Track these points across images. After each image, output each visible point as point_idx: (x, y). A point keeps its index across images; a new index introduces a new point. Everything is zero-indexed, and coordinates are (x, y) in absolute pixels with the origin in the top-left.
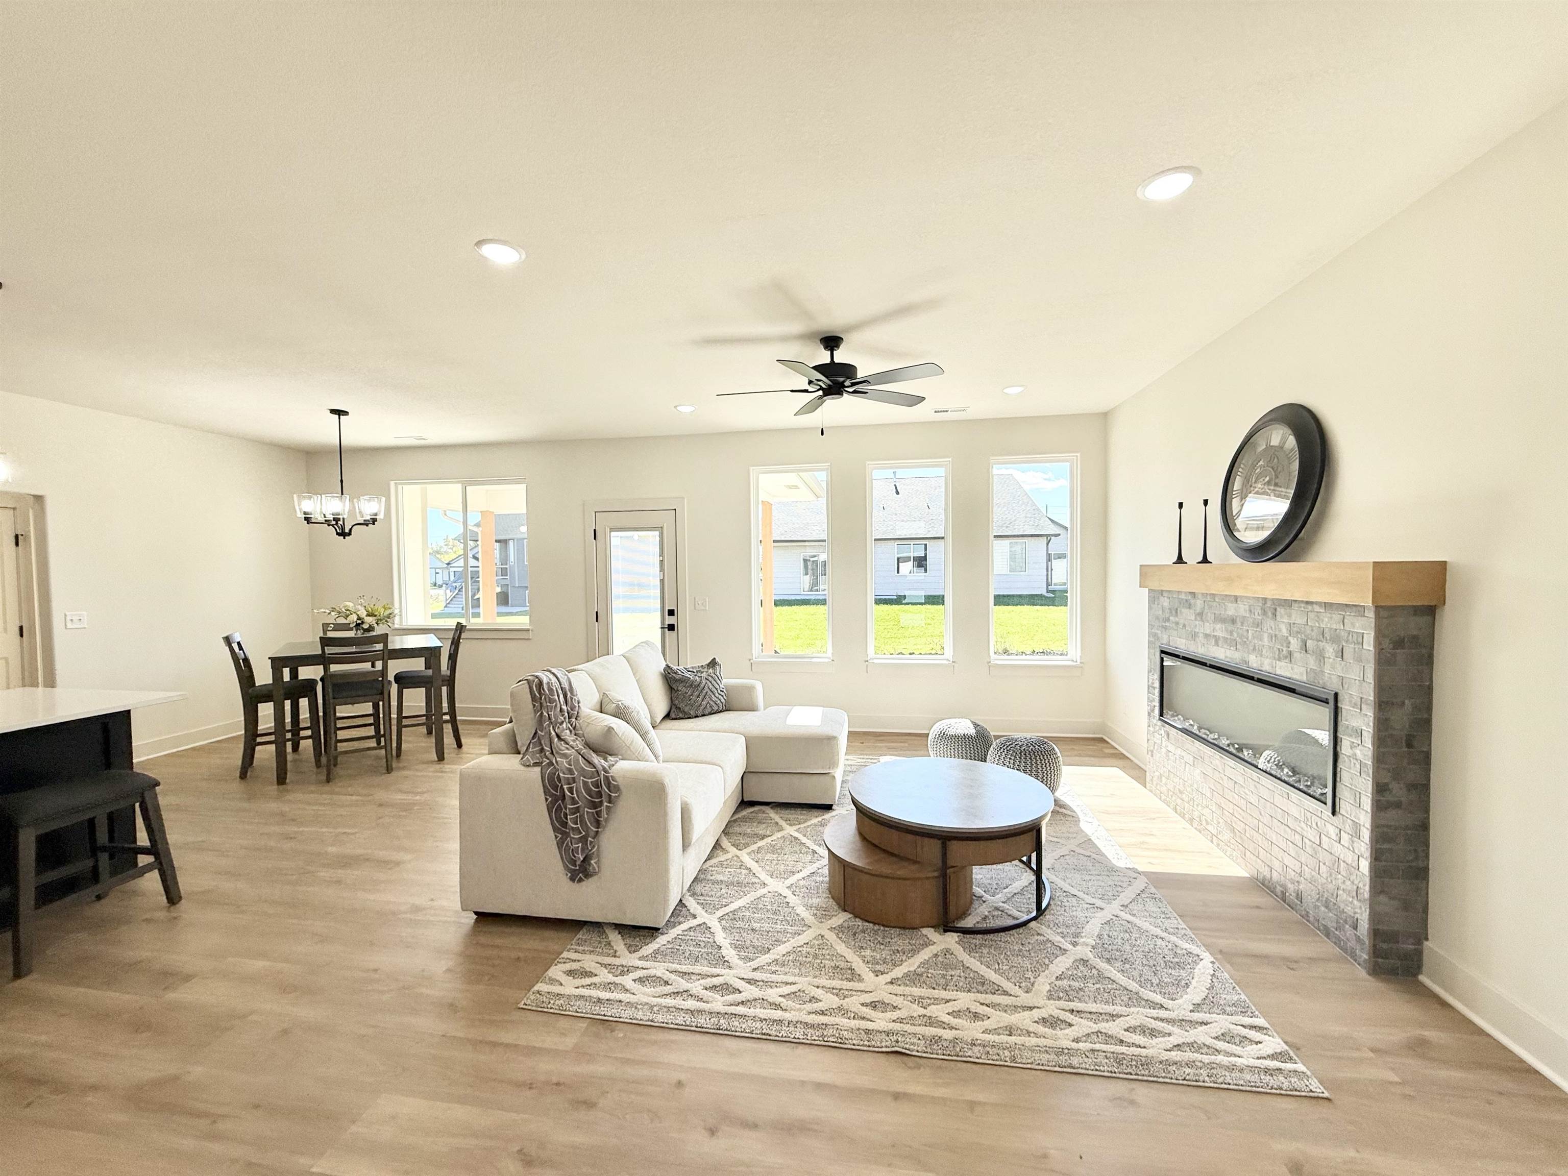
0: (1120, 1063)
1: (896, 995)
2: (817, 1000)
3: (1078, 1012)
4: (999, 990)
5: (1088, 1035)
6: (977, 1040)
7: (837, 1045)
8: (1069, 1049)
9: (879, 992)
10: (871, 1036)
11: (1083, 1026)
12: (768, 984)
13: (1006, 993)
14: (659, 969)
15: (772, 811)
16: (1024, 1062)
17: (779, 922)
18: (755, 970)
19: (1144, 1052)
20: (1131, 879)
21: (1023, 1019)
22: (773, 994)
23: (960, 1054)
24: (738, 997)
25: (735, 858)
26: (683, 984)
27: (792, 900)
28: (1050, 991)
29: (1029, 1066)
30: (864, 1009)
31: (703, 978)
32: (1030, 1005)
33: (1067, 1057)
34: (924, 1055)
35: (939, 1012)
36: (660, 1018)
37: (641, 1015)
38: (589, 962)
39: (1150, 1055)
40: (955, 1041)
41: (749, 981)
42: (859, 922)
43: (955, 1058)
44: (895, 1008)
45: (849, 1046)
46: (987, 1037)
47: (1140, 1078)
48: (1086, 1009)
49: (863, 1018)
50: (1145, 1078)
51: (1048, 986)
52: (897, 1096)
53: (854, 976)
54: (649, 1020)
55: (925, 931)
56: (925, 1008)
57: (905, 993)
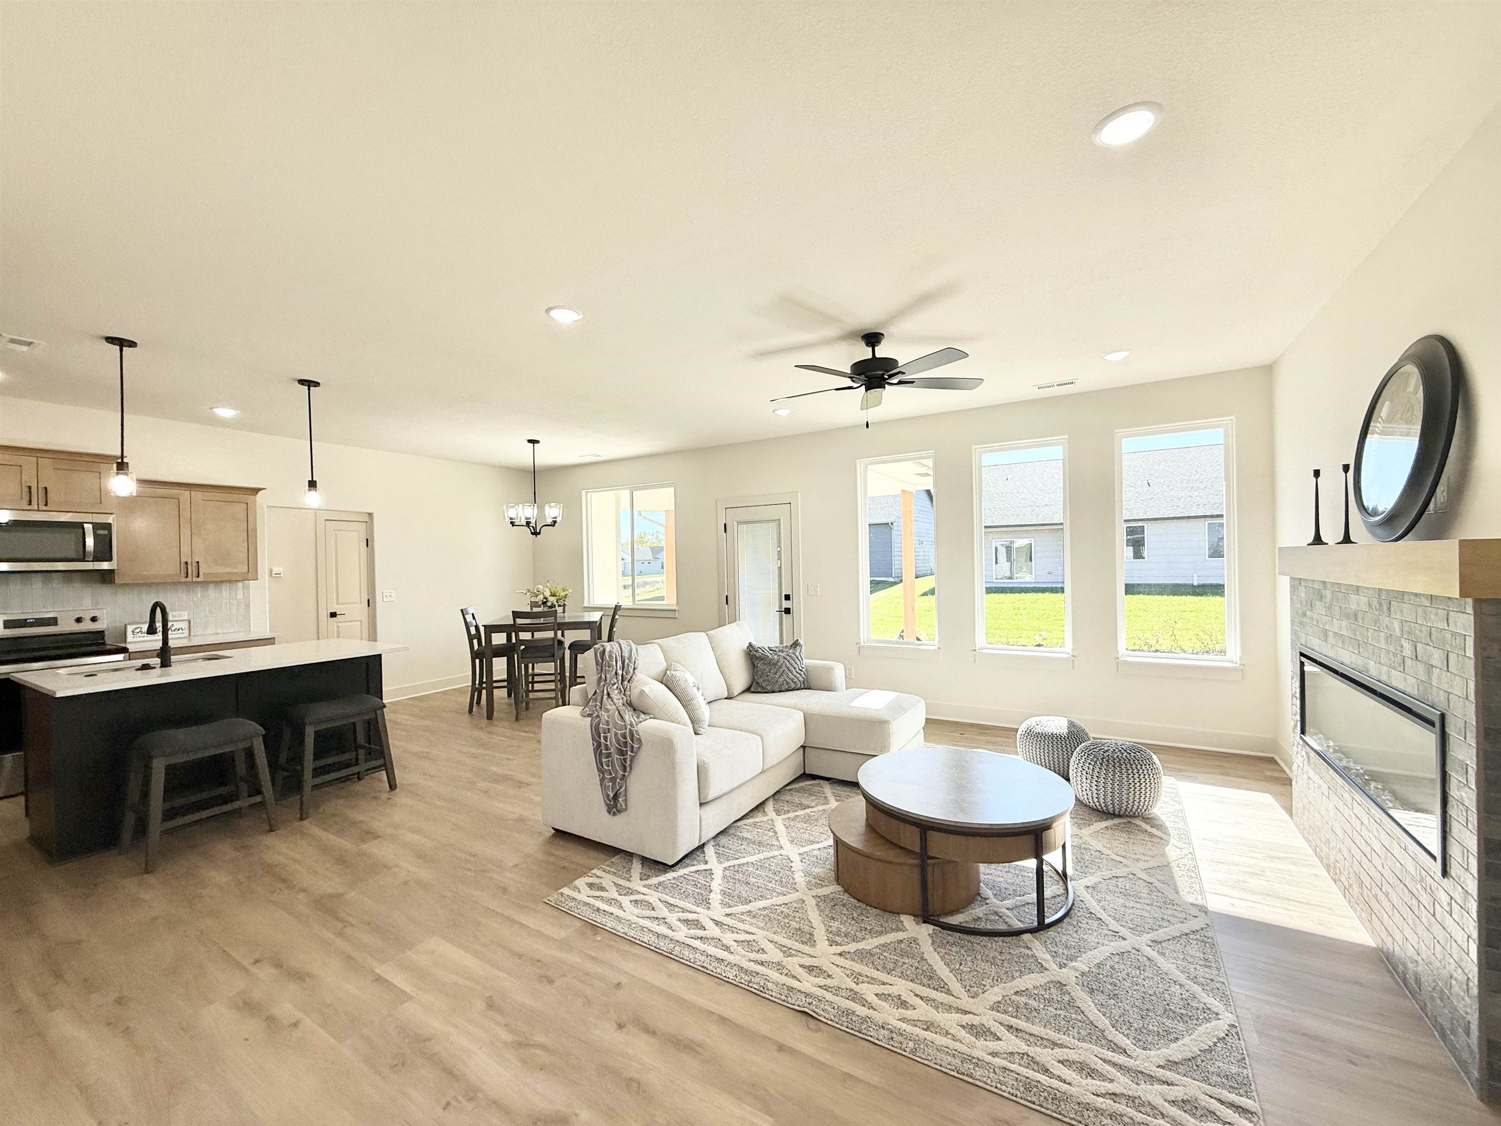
0: (1028, 1089)
1: (838, 966)
2: (763, 951)
3: (1017, 1029)
4: (944, 988)
5: (1012, 1053)
6: (888, 1024)
7: (758, 992)
8: (979, 1060)
9: (823, 959)
10: (791, 994)
11: (1012, 1043)
12: (732, 929)
13: (949, 992)
14: (653, 897)
15: (829, 786)
16: (923, 1056)
17: (774, 881)
18: (727, 915)
19: (1064, 1087)
20: (1188, 917)
21: (950, 1020)
22: (729, 938)
23: (864, 1031)
24: (700, 933)
25: (770, 822)
26: (663, 912)
27: (797, 865)
28: (999, 1002)
29: (926, 1062)
30: (800, 969)
31: (683, 912)
32: (967, 1010)
33: (972, 1067)
34: (829, 1022)
35: (868, 991)
36: (632, 933)
37: (620, 928)
38: (607, 880)
39: (1069, 1093)
40: (865, 1019)
41: (717, 923)
42: (846, 897)
43: (856, 1033)
44: (829, 976)
45: (766, 996)
46: (904, 1026)
47: (1043, 1110)
48: (1027, 1030)
49: (794, 977)
50: (1048, 1112)
51: (1001, 997)
52: (781, 1048)
53: (810, 940)
54: (624, 933)
55: (903, 917)
56: (857, 984)
57: (847, 967)
